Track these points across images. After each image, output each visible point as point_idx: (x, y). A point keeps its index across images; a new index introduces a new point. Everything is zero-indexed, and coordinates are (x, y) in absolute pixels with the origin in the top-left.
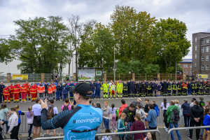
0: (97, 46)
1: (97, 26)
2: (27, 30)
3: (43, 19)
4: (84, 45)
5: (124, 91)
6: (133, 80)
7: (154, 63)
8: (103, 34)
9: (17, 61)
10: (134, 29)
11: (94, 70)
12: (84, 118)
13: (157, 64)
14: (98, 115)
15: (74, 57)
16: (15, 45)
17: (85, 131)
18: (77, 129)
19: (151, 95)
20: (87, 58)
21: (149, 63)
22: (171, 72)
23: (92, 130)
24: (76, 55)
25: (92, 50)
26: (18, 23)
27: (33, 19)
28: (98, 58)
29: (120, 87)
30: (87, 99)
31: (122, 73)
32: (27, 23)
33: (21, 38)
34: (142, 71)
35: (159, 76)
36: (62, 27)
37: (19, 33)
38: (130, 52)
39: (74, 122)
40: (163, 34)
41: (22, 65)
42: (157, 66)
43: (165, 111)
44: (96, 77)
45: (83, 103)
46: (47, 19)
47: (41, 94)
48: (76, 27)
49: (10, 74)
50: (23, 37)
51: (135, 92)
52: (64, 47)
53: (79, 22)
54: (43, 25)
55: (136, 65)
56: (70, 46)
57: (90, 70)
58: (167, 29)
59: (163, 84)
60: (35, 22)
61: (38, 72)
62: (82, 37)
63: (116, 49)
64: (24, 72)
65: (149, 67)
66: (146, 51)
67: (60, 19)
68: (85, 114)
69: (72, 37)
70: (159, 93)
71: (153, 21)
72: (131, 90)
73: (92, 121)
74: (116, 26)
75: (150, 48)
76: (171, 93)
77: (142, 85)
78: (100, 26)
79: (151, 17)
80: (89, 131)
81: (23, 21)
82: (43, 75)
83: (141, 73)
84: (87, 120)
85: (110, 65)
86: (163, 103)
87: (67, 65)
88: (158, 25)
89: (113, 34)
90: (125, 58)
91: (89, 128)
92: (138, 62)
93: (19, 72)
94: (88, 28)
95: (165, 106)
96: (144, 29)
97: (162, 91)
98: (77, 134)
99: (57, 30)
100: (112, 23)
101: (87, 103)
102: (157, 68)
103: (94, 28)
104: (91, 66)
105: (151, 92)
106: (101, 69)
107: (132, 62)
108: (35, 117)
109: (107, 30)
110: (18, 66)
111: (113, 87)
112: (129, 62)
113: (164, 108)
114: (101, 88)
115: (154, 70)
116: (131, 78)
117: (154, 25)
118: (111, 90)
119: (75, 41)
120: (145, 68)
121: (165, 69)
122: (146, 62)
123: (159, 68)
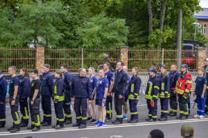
21: (95, 11)
22: (164, 46)
35: (124, 56)
102: (120, 33)
120: (79, 30)
121: (147, 34)
122: (85, 10)
123: (126, 30)
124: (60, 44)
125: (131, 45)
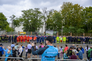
0: (54, 20)
1: (54, 11)
2: (26, 14)
3: (32, 9)
4: (48, 20)
5: (66, 41)
6: (71, 36)
7: (82, 28)
8: (57, 15)
9: (22, 27)
10: (72, 12)
11: (53, 31)
12: (50, 51)
13: (83, 28)
14: (56, 51)
15: (44, 25)
16: (21, 20)
17: (51, 57)
18: (47, 56)
19: (80, 43)
20: (50, 26)
21: (79, 28)
22: (90, 33)
23: (54, 57)
24: (45, 24)
25: (52, 22)
26: (23, 11)
27: (28, 10)
28: (55, 25)
29: (65, 39)
30: (52, 43)
31: (66, 33)
32: (26, 11)
33: (23, 17)
34: (76, 32)
35: (84, 34)
36: (40, 13)
37: (23, 15)
38: (70, 23)
39: (46, 53)
40: (87, 14)
41: (24, 28)
42: (83, 29)
43: (87, 51)
44: (54, 34)
45: (50, 45)
46: (34, 9)
47: (31, 40)
48: (45, 12)
49: (19, 32)
50: (24, 17)
51: (72, 41)
52: (40, 21)
53: (47, 10)
54: (32, 12)
55: (72, 29)
56: (43, 20)
57: (51, 31)
58: (89, 12)
59: (86, 38)
60: (29, 11)
61: (30, 31)
62: (48, 16)
63: (63, 21)
64: (24, 31)
65: (79, 30)
66: (77, 22)
67: (39, 9)
68: (51, 50)
69: (44, 17)
70: (84, 42)
71: (81, 8)
72: (70, 40)
73: (54, 53)
74: (63, 11)
75: (79, 21)
76: (91, 43)
77: (76, 38)
78: (56, 11)
79: (80, 6)
80: (53, 57)
81: (24, 11)
82: (31, 32)
83: (75, 32)
84: (52, 52)
85: (60, 29)
86: (86, 48)
87: (41, 29)
88: (84, 10)
89: (62, 15)
90: (67, 26)
91: (53, 56)
92: (73, 27)
93: (22, 31)
94: (51, 13)
95: (88, 49)
96: (77, 12)
97: (86, 41)
98: (47, 58)
99: (37, 14)
100: (61, 10)
101: (52, 45)
102: (83, 31)
103: (53, 12)
104: (51, 29)
105: (80, 42)
106: (56, 30)
107: (70, 27)
108: (29, 49)
109: (59, 13)
110: (22, 29)
111: (61, 39)
112: (69, 27)
113: (87, 50)
114: (56, 39)
115: (81, 31)
116: (70, 35)
117: (82, 10)
118: (60, 40)
119: (45, 18)
120: (77, 31)
121: (87, 31)
122: (77, 28)
123: (84, 30)
124: (74, 32)
125: (85, 33)
